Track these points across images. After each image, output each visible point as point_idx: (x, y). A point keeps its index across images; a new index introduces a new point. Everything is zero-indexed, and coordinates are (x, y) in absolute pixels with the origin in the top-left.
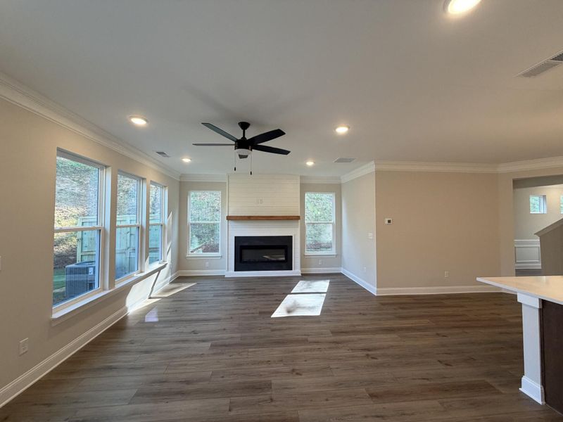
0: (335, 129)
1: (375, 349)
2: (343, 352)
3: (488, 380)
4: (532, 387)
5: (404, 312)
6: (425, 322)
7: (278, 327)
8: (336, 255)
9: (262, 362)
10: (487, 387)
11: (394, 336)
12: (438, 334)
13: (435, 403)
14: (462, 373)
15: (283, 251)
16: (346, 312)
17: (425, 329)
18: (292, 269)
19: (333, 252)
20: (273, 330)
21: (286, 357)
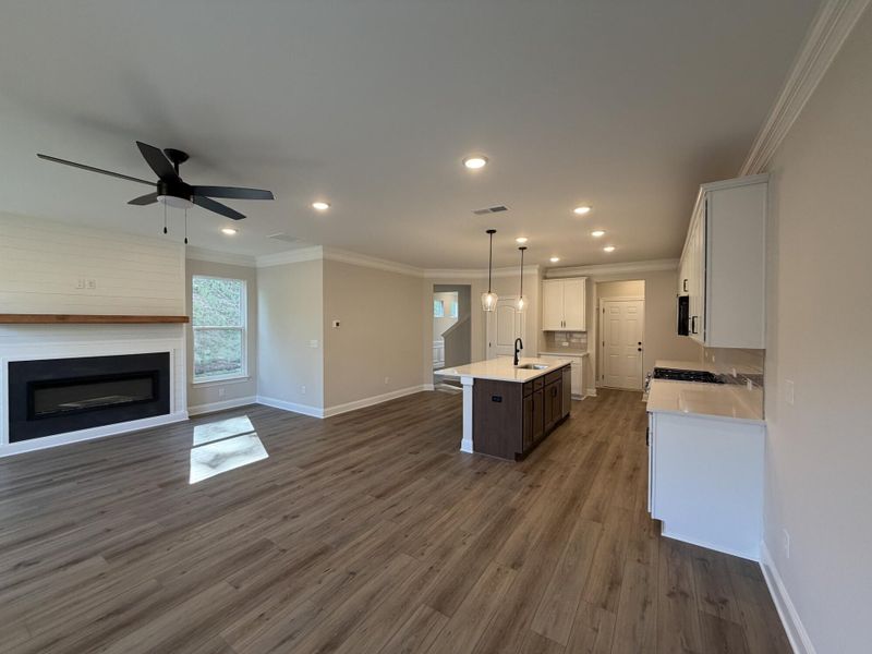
0: (311, 203)
1: (355, 465)
2: (326, 479)
3: (444, 452)
4: (467, 445)
5: (361, 427)
6: (383, 429)
7: (218, 489)
8: (248, 378)
9: (234, 530)
10: (444, 457)
11: (366, 448)
12: (399, 435)
13: (423, 479)
14: (427, 455)
15: (150, 380)
16: (301, 444)
17: (389, 433)
18: (168, 412)
19: (242, 372)
20: (213, 496)
21: (264, 511)
